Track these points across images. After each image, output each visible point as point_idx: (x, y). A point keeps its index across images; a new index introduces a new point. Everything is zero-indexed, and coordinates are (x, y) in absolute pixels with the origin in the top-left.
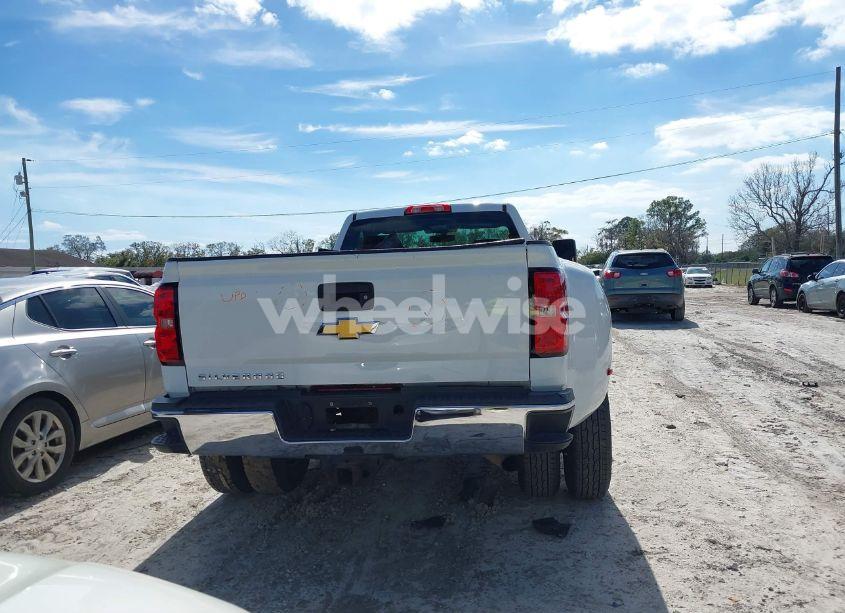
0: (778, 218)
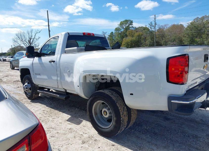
0: (25, 45)
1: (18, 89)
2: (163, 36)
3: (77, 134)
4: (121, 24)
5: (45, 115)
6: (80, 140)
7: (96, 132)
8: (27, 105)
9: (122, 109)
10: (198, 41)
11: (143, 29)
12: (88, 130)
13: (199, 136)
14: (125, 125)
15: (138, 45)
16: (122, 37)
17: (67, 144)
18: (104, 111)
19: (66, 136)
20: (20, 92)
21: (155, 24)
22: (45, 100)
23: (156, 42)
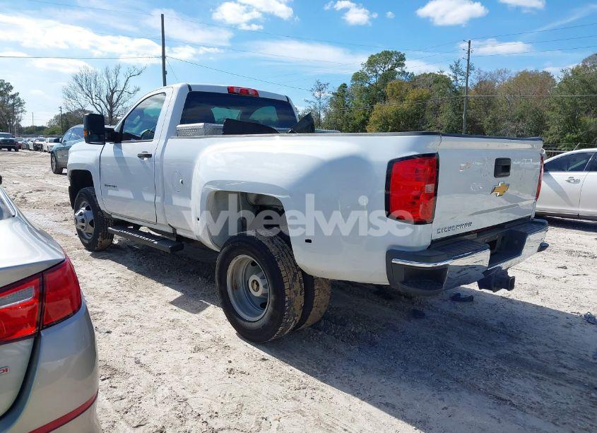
0: (98, 107)
1: (63, 224)
2: (490, 104)
3: (186, 332)
4: (372, 62)
5: (119, 288)
6: (190, 343)
7: (234, 331)
8: (81, 262)
9: (291, 277)
10: (590, 125)
11: (432, 82)
12: (216, 326)
13: (476, 356)
14: (295, 316)
15: (417, 127)
16: (373, 101)
17: (158, 349)
18: (253, 281)
19: (158, 334)
20: (68, 232)
21: (469, 67)
22: (127, 255)
23: (468, 121)
